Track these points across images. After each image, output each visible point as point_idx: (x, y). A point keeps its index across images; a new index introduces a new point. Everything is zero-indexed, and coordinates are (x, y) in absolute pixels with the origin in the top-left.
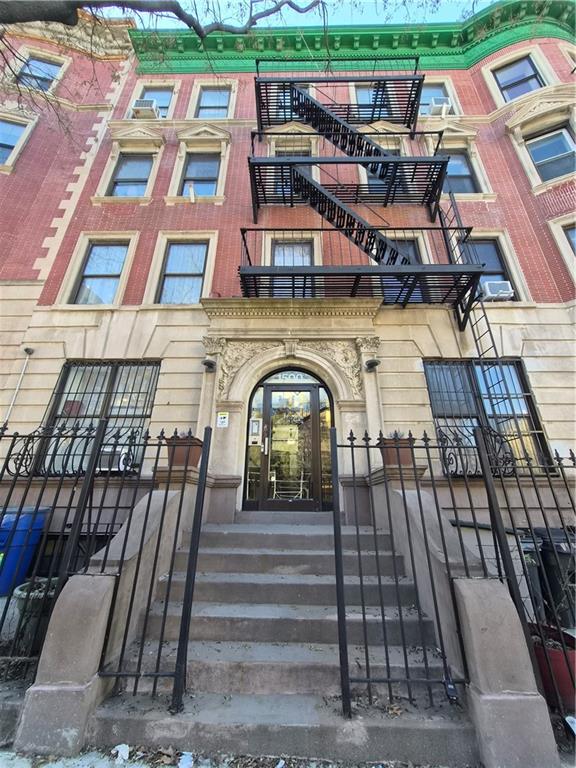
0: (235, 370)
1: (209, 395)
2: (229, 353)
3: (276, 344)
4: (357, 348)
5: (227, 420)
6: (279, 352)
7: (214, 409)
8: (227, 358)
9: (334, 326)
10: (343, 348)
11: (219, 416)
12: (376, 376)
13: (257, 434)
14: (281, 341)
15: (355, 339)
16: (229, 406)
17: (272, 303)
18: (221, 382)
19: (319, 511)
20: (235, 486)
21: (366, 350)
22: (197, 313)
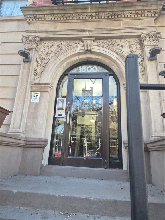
0: (46, 61)
1: (25, 79)
2: (42, 49)
3: (77, 42)
4: (141, 43)
5: (38, 97)
6: (79, 47)
7: (29, 89)
8: (40, 53)
9: (122, 26)
10: (129, 44)
11: (33, 95)
12: (156, 64)
13: (62, 109)
14: (80, 39)
15: (140, 36)
16: (41, 87)
17: (75, 9)
18: (35, 70)
19: (107, 168)
20: (42, 147)
21: (149, 43)
22: (21, 23)
